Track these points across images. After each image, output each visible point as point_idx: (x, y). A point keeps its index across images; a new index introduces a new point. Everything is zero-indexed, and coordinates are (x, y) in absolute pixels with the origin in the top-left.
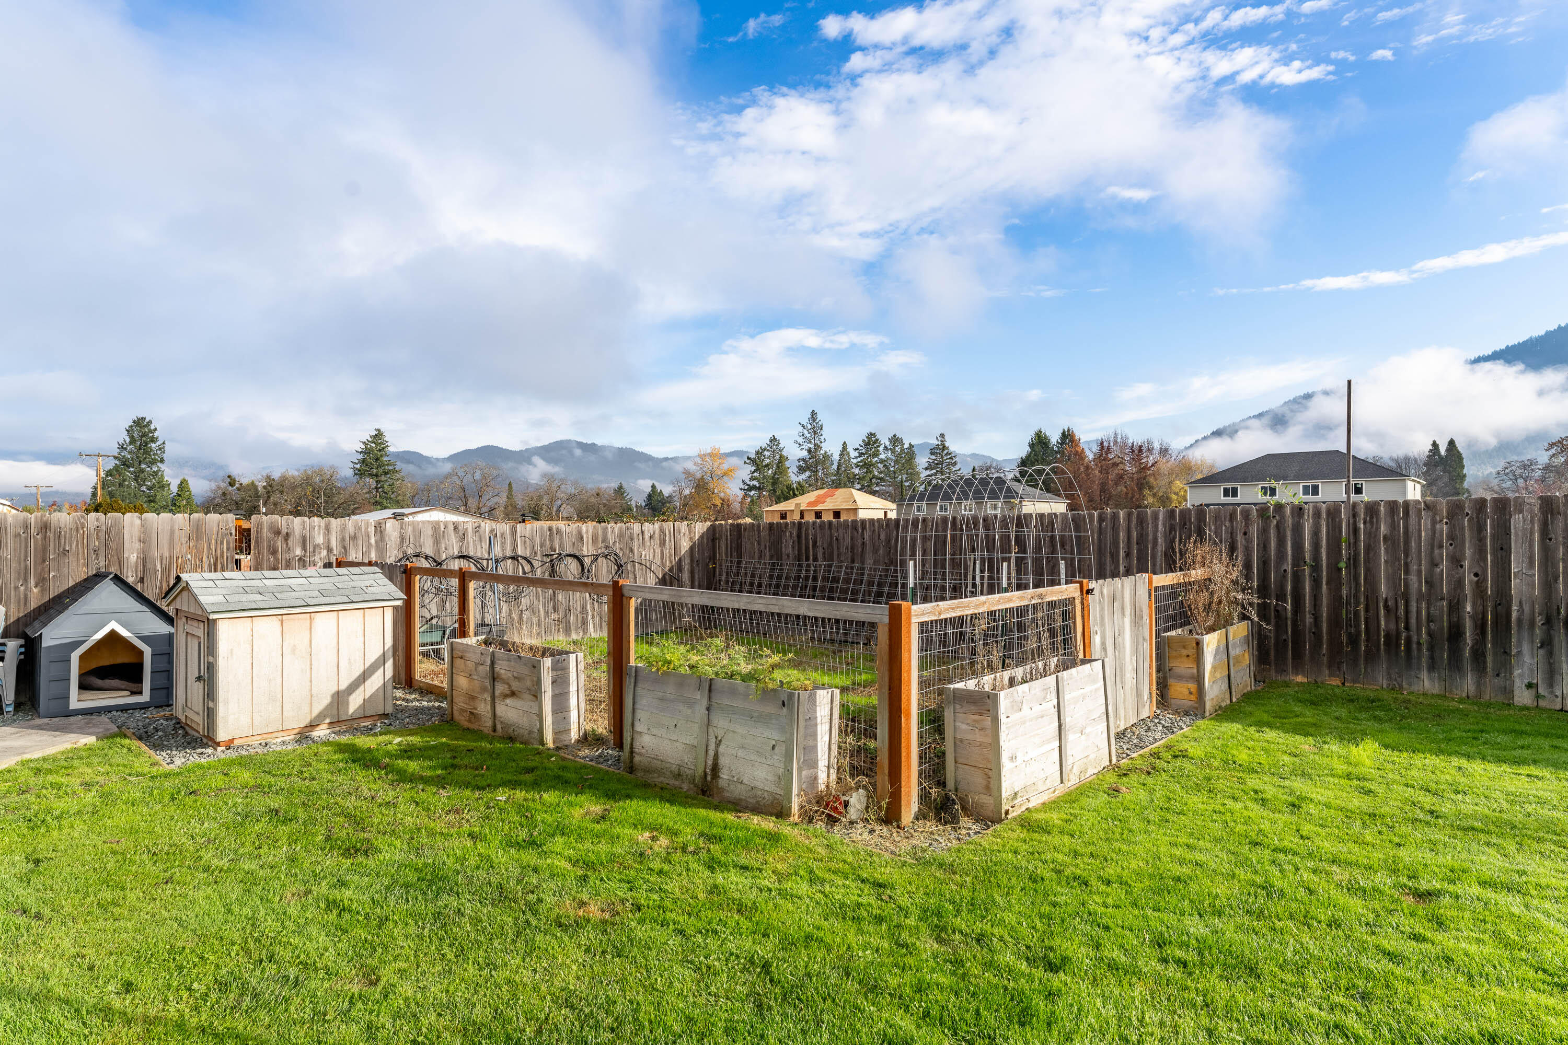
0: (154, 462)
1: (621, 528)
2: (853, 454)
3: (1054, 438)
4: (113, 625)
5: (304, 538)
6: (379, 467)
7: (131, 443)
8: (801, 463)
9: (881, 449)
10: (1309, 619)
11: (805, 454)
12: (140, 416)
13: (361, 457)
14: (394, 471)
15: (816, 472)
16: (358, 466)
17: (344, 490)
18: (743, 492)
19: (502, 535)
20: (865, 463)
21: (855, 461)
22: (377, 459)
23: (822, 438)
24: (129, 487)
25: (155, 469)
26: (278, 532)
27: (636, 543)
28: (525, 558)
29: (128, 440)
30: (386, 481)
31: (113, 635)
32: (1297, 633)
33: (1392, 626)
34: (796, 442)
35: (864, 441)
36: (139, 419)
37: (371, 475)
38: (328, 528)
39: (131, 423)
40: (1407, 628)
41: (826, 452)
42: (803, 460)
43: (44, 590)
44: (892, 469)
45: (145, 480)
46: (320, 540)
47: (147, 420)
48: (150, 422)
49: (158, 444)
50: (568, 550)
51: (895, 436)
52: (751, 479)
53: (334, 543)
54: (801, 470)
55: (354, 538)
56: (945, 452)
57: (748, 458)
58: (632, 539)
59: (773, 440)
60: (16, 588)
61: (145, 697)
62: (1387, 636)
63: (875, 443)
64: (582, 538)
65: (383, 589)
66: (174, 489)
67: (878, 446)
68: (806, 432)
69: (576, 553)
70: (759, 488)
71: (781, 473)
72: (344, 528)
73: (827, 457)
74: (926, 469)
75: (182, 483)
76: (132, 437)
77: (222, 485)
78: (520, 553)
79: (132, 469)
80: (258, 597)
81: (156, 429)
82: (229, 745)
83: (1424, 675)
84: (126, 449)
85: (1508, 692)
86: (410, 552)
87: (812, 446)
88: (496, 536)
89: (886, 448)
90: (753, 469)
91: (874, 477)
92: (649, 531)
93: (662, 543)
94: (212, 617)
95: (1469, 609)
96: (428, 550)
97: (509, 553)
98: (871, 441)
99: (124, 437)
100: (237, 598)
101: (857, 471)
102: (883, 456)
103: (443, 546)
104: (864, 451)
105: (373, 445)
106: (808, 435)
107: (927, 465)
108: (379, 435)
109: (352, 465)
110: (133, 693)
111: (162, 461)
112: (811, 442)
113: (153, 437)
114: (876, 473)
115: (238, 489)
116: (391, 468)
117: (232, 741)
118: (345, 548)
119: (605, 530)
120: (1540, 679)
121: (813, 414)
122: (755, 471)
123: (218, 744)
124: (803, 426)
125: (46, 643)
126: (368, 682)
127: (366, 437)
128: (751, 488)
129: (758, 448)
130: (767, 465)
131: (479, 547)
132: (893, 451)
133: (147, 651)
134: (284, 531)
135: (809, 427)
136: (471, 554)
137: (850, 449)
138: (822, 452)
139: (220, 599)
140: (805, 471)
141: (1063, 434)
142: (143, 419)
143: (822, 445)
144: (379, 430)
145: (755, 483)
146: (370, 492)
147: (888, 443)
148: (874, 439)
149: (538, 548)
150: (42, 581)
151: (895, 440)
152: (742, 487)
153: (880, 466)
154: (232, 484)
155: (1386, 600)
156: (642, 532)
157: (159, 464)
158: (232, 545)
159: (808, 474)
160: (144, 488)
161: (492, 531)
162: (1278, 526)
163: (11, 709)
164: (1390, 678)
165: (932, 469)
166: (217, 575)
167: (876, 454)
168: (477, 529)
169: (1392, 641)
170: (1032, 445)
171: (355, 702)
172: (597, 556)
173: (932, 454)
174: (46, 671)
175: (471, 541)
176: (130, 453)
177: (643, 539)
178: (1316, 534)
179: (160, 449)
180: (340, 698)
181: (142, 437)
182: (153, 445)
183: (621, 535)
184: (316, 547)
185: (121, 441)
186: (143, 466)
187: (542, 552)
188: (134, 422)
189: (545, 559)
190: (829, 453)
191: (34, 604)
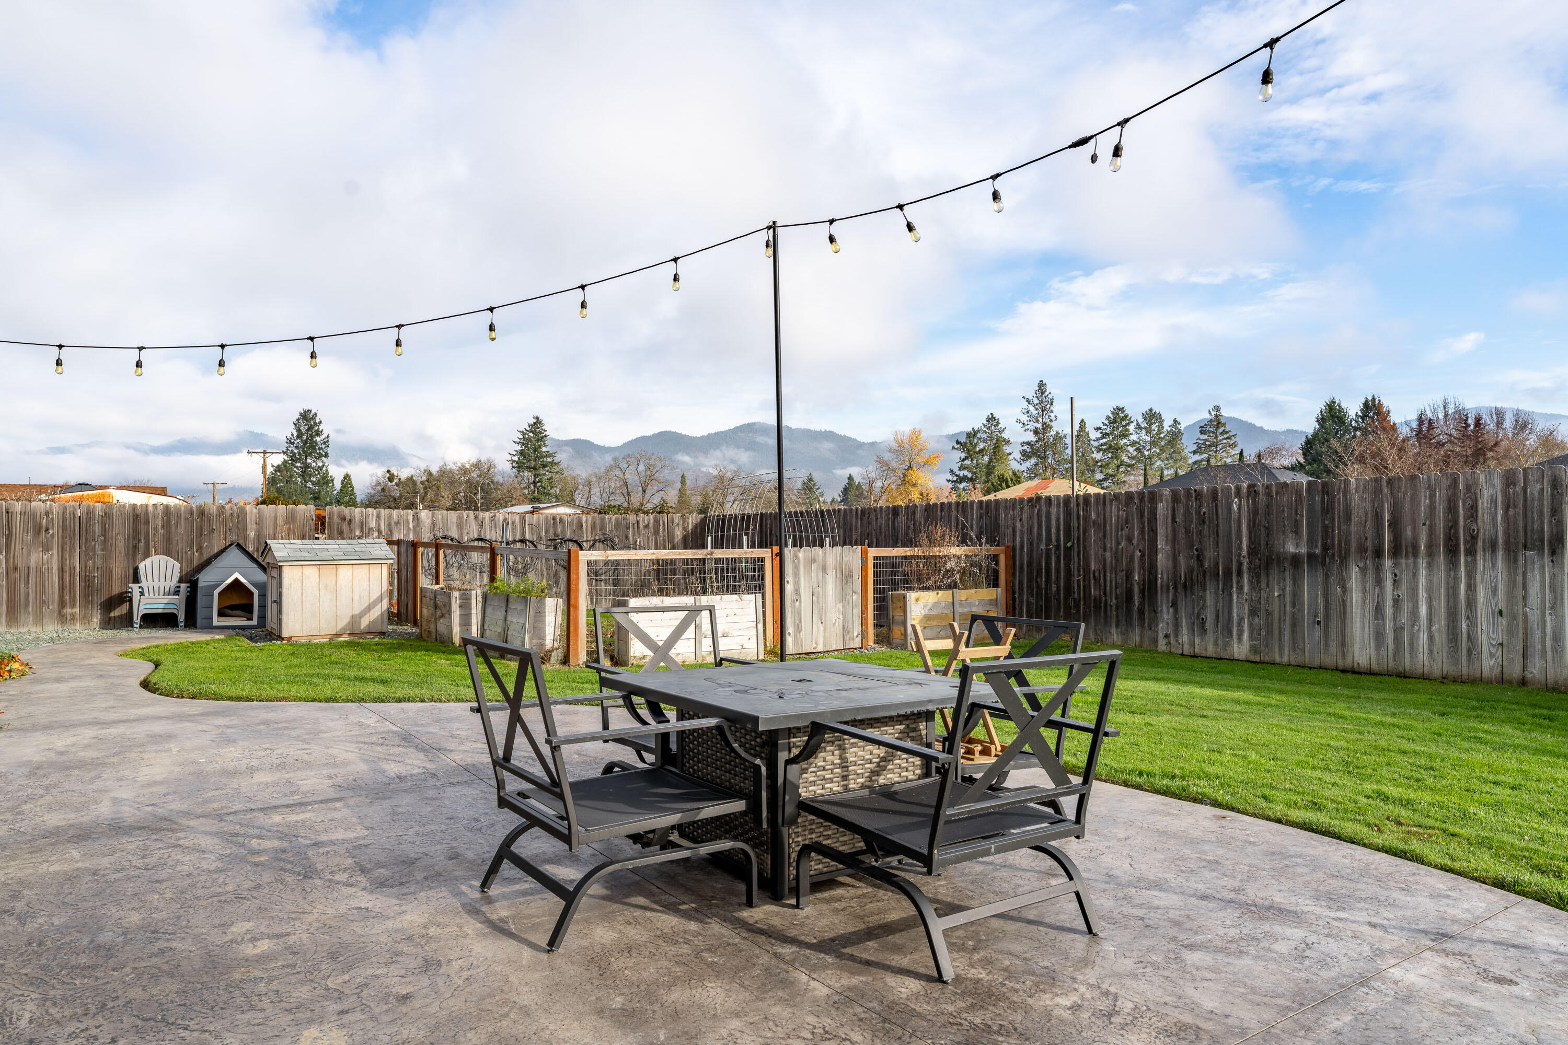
0: (320, 456)
1: (617, 518)
2: (1094, 435)
3: (1353, 409)
4: (237, 575)
5: (362, 523)
6: (537, 459)
7: (298, 437)
8: (1026, 447)
9: (1132, 428)
10: (1054, 589)
11: (1031, 437)
12: (306, 408)
13: (519, 448)
14: (553, 463)
15: (1045, 458)
16: (516, 458)
17: (502, 485)
18: (951, 485)
19: (513, 523)
20: (1110, 447)
21: (1096, 444)
22: (535, 450)
23: (1053, 415)
24: (296, 483)
25: (320, 464)
26: (344, 519)
27: (631, 531)
28: (531, 542)
29: (295, 434)
30: (544, 474)
31: (237, 581)
32: (1048, 600)
33: (1097, 593)
34: (1019, 421)
35: (1108, 418)
36: (305, 412)
37: (529, 469)
38: (378, 516)
39: (298, 416)
40: (1105, 594)
41: (1058, 433)
42: (1028, 443)
43: (201, 554)
44: (1147, 453)
45: (310, 476)
46: (373, 524)
47: (313, 412)
48: (316, 414)
49: (323, 437)
50: (569, 535)
51: (1151, 410)
52: (961, 469)
53: (383, 527)
54: (1025, 456)
55: (397, 524)
56: (1221, 430)
57: (958, 442)
58: (628, 528)
59: (991, 419)
60: (186, 552)
61: (255, 622)
62: (1095, 600)
63: (1122, 420)
64: (582, 526)
65: (384, 553)
66: (338, 485)
67: (1128, 424)
68: (1031, 408)
69: (576, 538)
70: (971, 480)
71: (998, 461)
72: (390, 517)
73: (1058, 438)
74: (1195, 452)
75: (345, 478)
76: (299, 431)
77: (382, 480)
78: (527, 538)
79: (299, 465)
80: (307, 554)
81: (320, 422)
82: (289, 639)
83: (1114, 630)
84: (293, 443)
85: (1155, 641)
86: (439, 534)
87: (1039, 426)
88: (508, 524)
89: (1139, 427)
90: (963, 455)
91: (1122, 463)
92: (644, 521)
93: (656, 532)
94: (280, 564)
95: (1136, 578)
96: (454, 535)
97: (518, 537)
98: (1118, 418)
99: (291, 431)
100: (295, 554)
101: (1098, 456)
102: (1134, 437)
103: (466, 531)
104: (1108, 431)
105: (531, 435)
106: (1035, 412)
107: (1195, 447)
108: (538, 423)
109: (509, 458)
110: (248, 619)
111: (326, 455)
112: (1038, 421)
113: (318, 430)
114: (1126, 459)
115: (397, 485)
116: (549, 460)
117: (291, 638)
118: (391, 531)
119: (603, 520)
120: (1170, 631)
121: (1042, 386)
122: (966, 458)
123: (283, 639)
124: (1028, 401)
125: (201, 584)
126: (372, 612)
127: (524, 426)
128: (961, 479)
129: (969, 429)
130: (981, 451)
131: (494, 532)
132: (1148, 430)
133: (256, 593)
134: (348, 518)
135: (1036, 401)
136: (488, 537)
137: (1089, 428)
138: (1053, 433)
139: (286, 554)
140: (1030, 457)
141: (1366, 404)
142: (309, 411)
143: (1053, 424)
144: (537, 418)
145: (965, 472)
146: (528, 487)
147: (1141, 420)
148: (1122, 415)
149: (543, 534)
150: (200, 549)
151: (1152, 417)
152: (950, 477)
153: (1131, 449)
154: (391, 479)
155: (1094, 572)
156: (638, 522)
157: (323, 459)
158: (313, 527)
159: (1033, 461)
160: (309, 484)
161: (505, 520)
162: (1038, 514)
163: (182, 624)
164: (1096, 634)
165: (1201, 453)
166: (288, 541)
167: (1124, 435)
168: (493, 518)
169: (1097, 602)
170: (1321, 421)
171: (364, 623)
172: (595, 542)
173: (1202, 432)
174: (201, 601)
175: (488, 527)
176: (297, 447)
177: (638, 528)
178: (1058, 520)
179: (324, 443)
180: (355, 619)
181: (309, 429)
182: (318, 439)
183: (618, 524)
184: (370, 529)
185: (289, 435)
186: (309, 461)
187: (546, 537)
188: (301, 414)
189: (549, 543)
190: (1062, 434)
191: (195, 563)
